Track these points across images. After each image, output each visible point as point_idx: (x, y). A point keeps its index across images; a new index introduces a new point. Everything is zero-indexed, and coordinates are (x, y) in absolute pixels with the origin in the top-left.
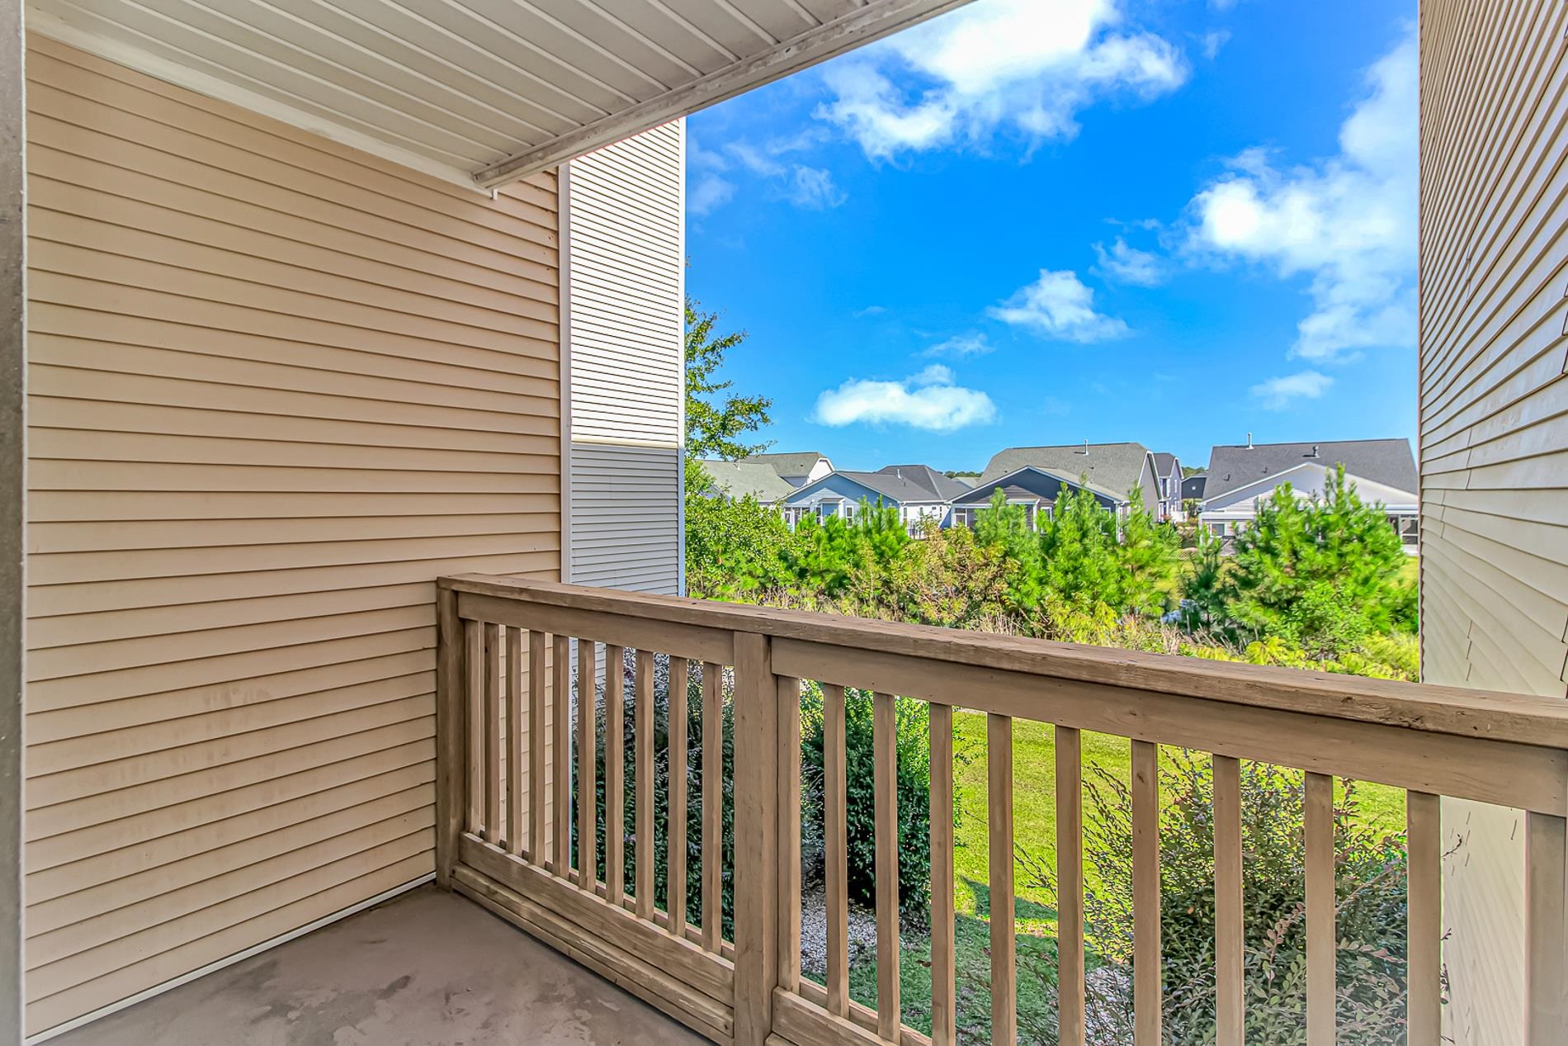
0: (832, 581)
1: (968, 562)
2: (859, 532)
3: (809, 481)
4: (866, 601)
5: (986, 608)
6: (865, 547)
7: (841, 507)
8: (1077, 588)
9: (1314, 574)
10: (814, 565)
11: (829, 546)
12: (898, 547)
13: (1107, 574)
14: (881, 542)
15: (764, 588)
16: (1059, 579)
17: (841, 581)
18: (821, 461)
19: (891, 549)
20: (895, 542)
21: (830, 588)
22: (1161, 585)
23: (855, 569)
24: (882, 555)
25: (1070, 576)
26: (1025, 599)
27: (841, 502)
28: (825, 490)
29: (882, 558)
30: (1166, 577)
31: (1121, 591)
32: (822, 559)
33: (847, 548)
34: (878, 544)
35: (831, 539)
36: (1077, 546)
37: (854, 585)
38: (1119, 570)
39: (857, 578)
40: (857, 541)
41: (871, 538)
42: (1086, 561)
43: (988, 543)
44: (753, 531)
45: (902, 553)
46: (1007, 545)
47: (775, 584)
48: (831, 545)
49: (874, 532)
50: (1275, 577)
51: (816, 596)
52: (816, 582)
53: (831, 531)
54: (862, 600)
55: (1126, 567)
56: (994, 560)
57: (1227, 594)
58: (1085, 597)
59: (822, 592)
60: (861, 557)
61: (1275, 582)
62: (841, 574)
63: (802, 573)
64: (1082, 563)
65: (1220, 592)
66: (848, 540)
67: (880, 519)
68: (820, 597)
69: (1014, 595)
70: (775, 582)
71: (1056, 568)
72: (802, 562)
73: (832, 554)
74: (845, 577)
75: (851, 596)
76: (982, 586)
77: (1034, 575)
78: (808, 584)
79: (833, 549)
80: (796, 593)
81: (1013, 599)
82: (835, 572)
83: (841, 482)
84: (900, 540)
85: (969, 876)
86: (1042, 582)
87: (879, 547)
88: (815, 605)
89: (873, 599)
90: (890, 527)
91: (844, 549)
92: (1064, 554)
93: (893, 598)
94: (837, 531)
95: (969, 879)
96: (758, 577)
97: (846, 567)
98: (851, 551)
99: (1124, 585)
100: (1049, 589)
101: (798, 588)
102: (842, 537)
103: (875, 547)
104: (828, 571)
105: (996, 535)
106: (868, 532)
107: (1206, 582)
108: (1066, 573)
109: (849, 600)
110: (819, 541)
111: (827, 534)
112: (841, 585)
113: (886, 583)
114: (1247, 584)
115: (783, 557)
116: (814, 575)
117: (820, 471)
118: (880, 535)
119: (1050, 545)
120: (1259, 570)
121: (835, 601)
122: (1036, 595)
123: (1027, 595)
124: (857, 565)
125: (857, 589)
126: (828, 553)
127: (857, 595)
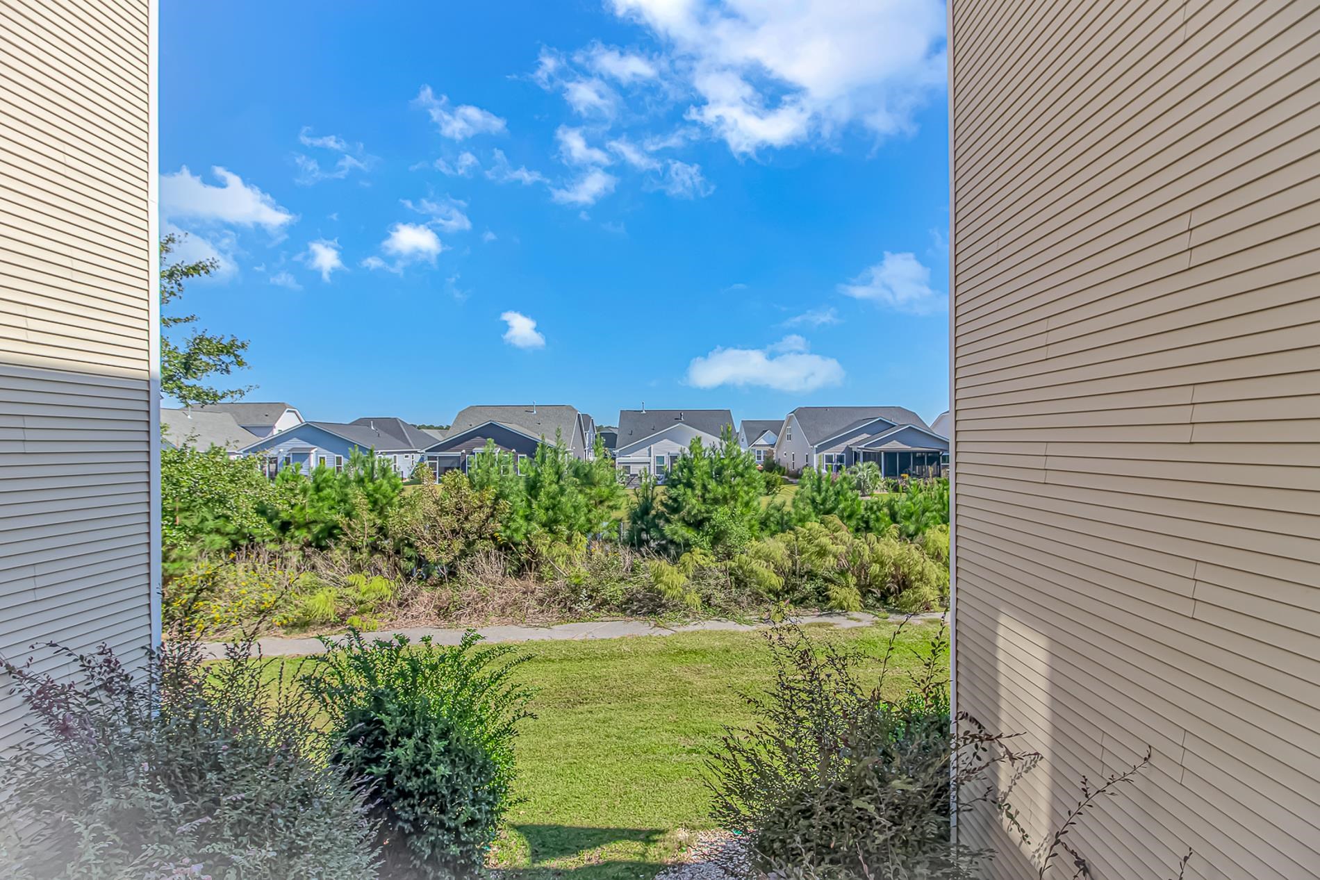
0: (321, 532)
1: (464, 506)
2: (350, 482)
3: (275, 432)
4: (359, 549)
5: (479, 545)
6: (358, 496)
7: (313, 457)
8: (556, 521)
9: (716, 501)
10: (299, 518)
11: (316, 497)
12: (392, 495)
13: (579, 509)
14: (374, 491)
15: (235, 546)
16: (542, 515)
17: (331, 531)
18: (288, 411)
19: (385, 497)
20: (389, 489)
21: (317, 539)
22: (615, 514)
23: (347, 519)
24: (375, 502)
25: (550, 512)
26: (515, 535)
27: (313, 451)
28: (295, 439)
29: (376, 505)
30: (620, 508)
31: (589, 521)
32: (309, 510)
33: (337, 498)
34: (371, 492)
35: (318, 489)
36: (555, 487)
37: (346, 535)
38: (587, 506)
39: (349, 526)
40: (348, 490)
41: (364, 487)
42: (563, 499)
43: (482, 487)
44: (229, 486)
45: (396, 500)
46: (498, 489)
47: (251, 540)
48: (319, 496)
49: (366, 480)
50: (693, 503)
51: (301, 549)
52: (303, 535)
53: (319, 481)
54: (354, 549)
55: (592, 502)
56: (488, 503)
57: (660, 518)
58: (563, 528)
59: (309, 545)
60: (354, 507)
61: (694, 507)
62: (330, 524)
63: (285, 527)
64: (560, 501)
65: (655, 517)
66: (338, 489)
67: (373, 468)
68: (307, 550)
69: (505, 532)
70: (251, 538)
71: (539, 507)
72: (284, 516)
73: (321, 504)
74: (336, 527)
75: (343, 547)
76: (476, 526)
77: (521, 513)
78: (292, 538)
79: (321, 499)
80: (278, 548)
81: (502, 537)
82: (323, 522)
83: (311, 432)
84: (395, 487)
85: (516, 819)
86: (528, 518)
87: (372, 495)
88: (301, 558)
89: (367, 546)
90: (384, 476)
91: (334, 499)
92: (545, 494)
93: (387, 544)
94: (326, 481)
95: (517, 824)
96: (228, 534)
97: (338, 518)
98: (341, 501)
99: (591, 516)
100: (534, 524)
101: (281, 542)
102: (331, 487)
103: (369, 495)
104: (315, 522)
105: (488, 479)
106: (360, 481)
107: (645, 509)
108: (547, 509)
109: (341, 550)
110: (304, 491)
111: (314, 485)
112: (331, 535)
113: (381, 530)
114: (675, 510)
115: (261, 511)
116: (298, 527)
117: (286, 422)
118: (374, 484)
119: (533, 487)
120: (684, 500)
121: (325, 552)
122: (523, 530)
123: (516, 530)
124: (348, 514)
125: (349, 538)
126: (315, 504)
127: (349, 544)
